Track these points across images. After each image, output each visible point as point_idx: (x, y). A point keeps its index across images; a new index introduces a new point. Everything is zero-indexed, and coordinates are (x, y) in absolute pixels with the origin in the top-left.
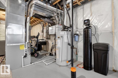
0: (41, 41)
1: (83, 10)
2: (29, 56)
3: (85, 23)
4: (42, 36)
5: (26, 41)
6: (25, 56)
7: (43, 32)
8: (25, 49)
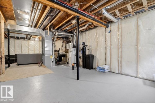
0: (61, 54)
1: (86, 35)
2: (54, 62)
3: (82, 45)
4: (62, 50)
5: (53, 54)
6: (53, 62)
7: (63, 47)
8: (52, 58)
